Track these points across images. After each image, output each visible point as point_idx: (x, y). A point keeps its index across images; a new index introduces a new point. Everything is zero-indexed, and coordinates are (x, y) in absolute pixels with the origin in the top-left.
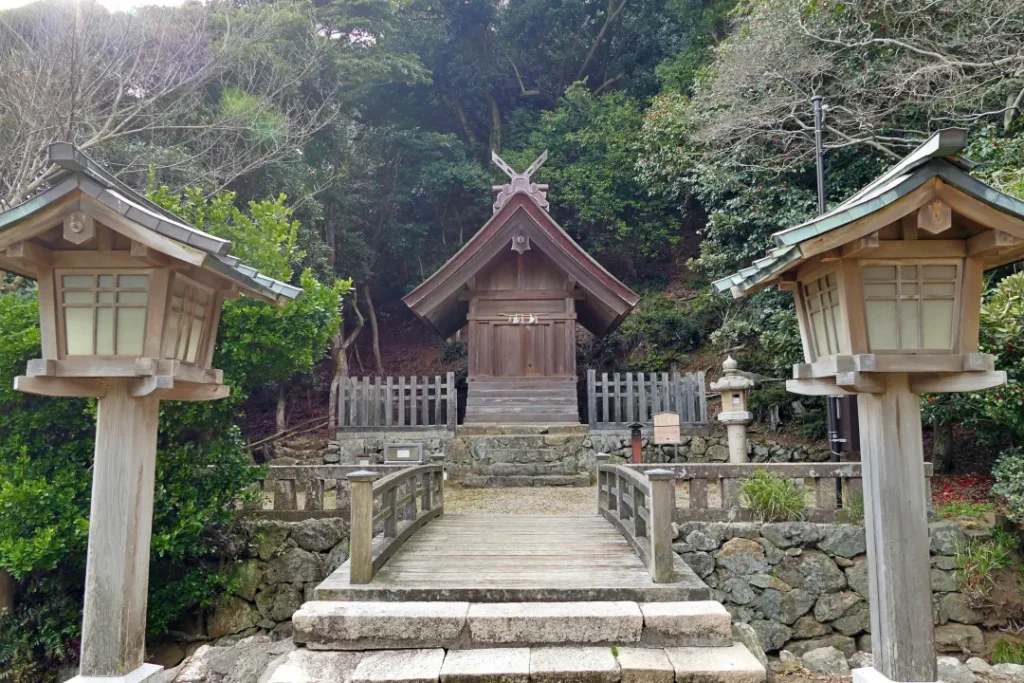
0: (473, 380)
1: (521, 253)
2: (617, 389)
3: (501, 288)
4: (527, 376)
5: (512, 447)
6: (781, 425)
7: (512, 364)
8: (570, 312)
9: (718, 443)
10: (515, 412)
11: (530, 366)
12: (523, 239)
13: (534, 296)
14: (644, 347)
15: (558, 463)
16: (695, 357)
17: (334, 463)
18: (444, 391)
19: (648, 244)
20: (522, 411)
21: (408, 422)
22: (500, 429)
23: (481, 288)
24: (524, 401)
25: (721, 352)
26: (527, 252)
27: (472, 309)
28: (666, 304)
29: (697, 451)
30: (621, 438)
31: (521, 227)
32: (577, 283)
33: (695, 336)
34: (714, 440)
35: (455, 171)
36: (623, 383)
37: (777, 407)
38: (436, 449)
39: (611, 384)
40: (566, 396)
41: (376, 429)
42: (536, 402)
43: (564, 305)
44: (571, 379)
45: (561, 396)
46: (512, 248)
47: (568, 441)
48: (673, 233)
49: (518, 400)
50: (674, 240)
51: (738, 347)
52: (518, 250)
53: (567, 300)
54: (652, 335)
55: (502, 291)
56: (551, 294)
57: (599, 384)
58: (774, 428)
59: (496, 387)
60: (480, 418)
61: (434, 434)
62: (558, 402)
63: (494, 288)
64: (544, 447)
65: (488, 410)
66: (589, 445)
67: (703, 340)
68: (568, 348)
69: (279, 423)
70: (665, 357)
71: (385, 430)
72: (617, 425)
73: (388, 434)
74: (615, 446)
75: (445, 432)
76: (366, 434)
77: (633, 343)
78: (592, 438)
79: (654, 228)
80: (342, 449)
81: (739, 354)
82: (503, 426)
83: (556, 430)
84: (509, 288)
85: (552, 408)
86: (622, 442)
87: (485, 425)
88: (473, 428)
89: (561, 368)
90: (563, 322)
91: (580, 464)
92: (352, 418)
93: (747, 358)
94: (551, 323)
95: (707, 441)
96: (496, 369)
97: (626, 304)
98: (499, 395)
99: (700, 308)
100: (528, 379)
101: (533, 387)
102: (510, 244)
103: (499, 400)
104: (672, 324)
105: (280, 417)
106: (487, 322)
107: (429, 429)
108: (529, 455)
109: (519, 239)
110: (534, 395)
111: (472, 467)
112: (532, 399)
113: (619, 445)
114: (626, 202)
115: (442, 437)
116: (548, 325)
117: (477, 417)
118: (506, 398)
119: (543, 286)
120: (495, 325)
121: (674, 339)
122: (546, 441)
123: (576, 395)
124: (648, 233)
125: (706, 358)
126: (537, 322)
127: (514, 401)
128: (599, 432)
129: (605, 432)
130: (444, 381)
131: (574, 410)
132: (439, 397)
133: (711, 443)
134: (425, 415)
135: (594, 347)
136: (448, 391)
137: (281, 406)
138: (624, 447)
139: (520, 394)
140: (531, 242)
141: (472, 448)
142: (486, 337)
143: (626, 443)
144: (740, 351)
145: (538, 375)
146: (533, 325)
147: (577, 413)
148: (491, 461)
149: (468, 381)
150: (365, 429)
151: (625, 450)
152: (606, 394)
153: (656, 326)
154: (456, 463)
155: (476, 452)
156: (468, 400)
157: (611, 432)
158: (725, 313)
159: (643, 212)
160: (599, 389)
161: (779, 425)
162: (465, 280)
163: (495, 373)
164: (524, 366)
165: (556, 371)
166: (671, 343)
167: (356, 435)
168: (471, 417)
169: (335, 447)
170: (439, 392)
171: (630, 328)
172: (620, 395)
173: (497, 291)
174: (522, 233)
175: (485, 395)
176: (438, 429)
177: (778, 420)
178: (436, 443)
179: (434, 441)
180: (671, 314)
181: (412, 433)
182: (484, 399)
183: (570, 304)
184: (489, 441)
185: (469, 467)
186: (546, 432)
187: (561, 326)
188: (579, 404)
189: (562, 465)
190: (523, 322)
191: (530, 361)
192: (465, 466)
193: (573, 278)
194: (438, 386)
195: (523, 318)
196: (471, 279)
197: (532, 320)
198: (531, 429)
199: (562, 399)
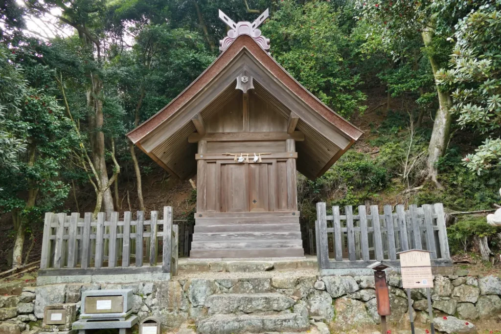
0: (201, 216)
1: (245, 92)
2: (350, 223)
3: (227, 130)
4: (251, 212)
5: (235, 291)
6: (493, 256)
7: (237, 200)
8: (290, 151)
9: (465, 283)
10: (240, 248)
11: (255, 201)
12: (247, 79)
13: (259, 137)
14: (343, 189)
15: (289, 315)
16: (383, 196)
17: (28, 314)
18: (160, 228)
19: (343, 111)
20: (248, 246)
21: (119, 262)
22: (225, 266)
23: (209, 131)
24: (249, 235)
25: (404, 192)
26: (250, 91)
27: (201, 150)
28: (357, 157)
29: (443, 293)
30: (357, 278)
31: (245, 68)
32: (299, 119)
33: (383, 179)
34: (461, 280)
35: (196, 56)
36: (356, 217)
37: (486, 239)
38: (148, 295)
39: (343, 217)
40: (290, 230)
41: (84, 272)
42: (262, 237)
43: (285, 146)
44: (294, 214)
45: (285, 230)
46: (237, 88)
47: (298, 282)
48: (362, 103)
49: (243, 235)
50: (363, 108)
51: (418, 188)
52: (242, 89)
53: (288, 141)
54: (349, 179)
55: (229, 133)
56: (273, 136)
57: (330, 218)
58: (487, 258)
59: (222, 222)
60: (206, 254)
61: (148, 276)
62: (282, 237)
63: (221, 131)
64: (271, 291)
65: (213, 245)
66: (323, 287)
67: (389, 183)
68: (290, 185)
69: (15, 259)
70: (360, 196)
71: (93, 273)
72: (352, 263)
73: (95, 277)
74: (351, 288)
75: (160, 274)
76: (71, 278)
77: (334, 185)
78: (325, 279)
79: (347, 99)
80: (38, 297)
81: (419, 193)
82: (228, 263)
83: (282, 266)
84: (234, 130)
85: (276, 242)
86: (358, 282)
87: (209, 261)
88: (197, 265)
89: (284, 204)
90: (285, 161)
91: (312, 311)
92: (56, 259)
93: (427, 196)
94: (274, 161)
95: (451, 280)
96: (223, 205)
97: (348, 138)
98: (224, 230)
99: (385, 158)
100: (253, 214)
101: (257, 222)
102: (235, 83)
103: (224, 234)
104: (365, 171)
105: (17, 252)
106: (213, 162)
107: (143, 271)
108: (254, 303)
109: (243, 79)
110: (259, 230)
111: (189, 315)
112: (256, 233)
113: (356, 287)
114: (326, 80)
115: (156, 280)
116: (271, 164)
117: (202, 254)
118: (231, 233)
119: (265, 129)
120: (222, 165)
121: (367, 181)
122: (274, 284)
123: (299, 229)
124: (342, 102)
125: (392, 197)
126: (260, 161)
127: (239, 235)
128: (332, 271)
129: (339, 272)
130: (161, 217)
131: (298, 244)
132: (153, 235)
133: (456, 283)
134: (139, 255)
135: (304, 189)
136: (165, 228)
137: (19, 242)
138: (361, 288)
139: (245, 229)
140: (254, 82)
141: (190, 292)
142: (213, 175)
143: (363, 284)
144: (420, 190)
145: (262, 211)
146: (256, 163)
147: (301, 247)
148: (210, 311)
149: (196, 216)
150: (70, 273)
151: (362, 292)
152: (338, 229)
153: (352, 173)
154: (171, 311)
155: (194, 298)
156: (194, 236)
157: (346, 271)
158: (405, 162)
159: (339, 86)
160: (330, 224)
161: (491, 256)
162: (191, 117)
163: (221, 209)
164: (249, 202)
165: (279, 205)
166: (364, 185)
167: (60, 279)
168: (197, 252)
169: (30, 295)
170: (155, 228)
171: (332, 174)
172: (353, 229)
173: (223, 133)
174: (245, 74)
175: (210, 230)
176: (152, 271)
177: (489, 251)
178: (148, 288)
179: (147, 285)
180: (363, 163)
181: (122, 276)
182: (210, 234)
183: (291, 145)
184: (210, 284)
185: (186, 314)
186: (271, 269)
187: (283, 164)
188: (303, 238)
189: (295, 319)
190: (247, 161)
191: (255, 196)
192: (182, 313)
193: (295, 115)
194: (154, 221)
195: (247, 158)
196: (196, 117)
197: (256, 159)
198: (257, 266)
199: (287, 233)
